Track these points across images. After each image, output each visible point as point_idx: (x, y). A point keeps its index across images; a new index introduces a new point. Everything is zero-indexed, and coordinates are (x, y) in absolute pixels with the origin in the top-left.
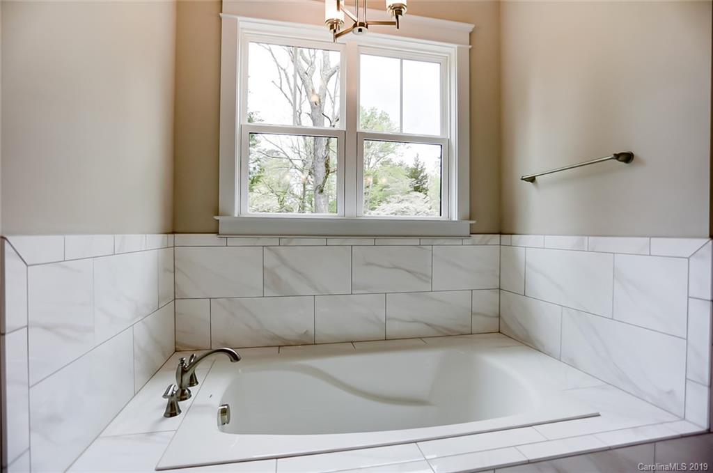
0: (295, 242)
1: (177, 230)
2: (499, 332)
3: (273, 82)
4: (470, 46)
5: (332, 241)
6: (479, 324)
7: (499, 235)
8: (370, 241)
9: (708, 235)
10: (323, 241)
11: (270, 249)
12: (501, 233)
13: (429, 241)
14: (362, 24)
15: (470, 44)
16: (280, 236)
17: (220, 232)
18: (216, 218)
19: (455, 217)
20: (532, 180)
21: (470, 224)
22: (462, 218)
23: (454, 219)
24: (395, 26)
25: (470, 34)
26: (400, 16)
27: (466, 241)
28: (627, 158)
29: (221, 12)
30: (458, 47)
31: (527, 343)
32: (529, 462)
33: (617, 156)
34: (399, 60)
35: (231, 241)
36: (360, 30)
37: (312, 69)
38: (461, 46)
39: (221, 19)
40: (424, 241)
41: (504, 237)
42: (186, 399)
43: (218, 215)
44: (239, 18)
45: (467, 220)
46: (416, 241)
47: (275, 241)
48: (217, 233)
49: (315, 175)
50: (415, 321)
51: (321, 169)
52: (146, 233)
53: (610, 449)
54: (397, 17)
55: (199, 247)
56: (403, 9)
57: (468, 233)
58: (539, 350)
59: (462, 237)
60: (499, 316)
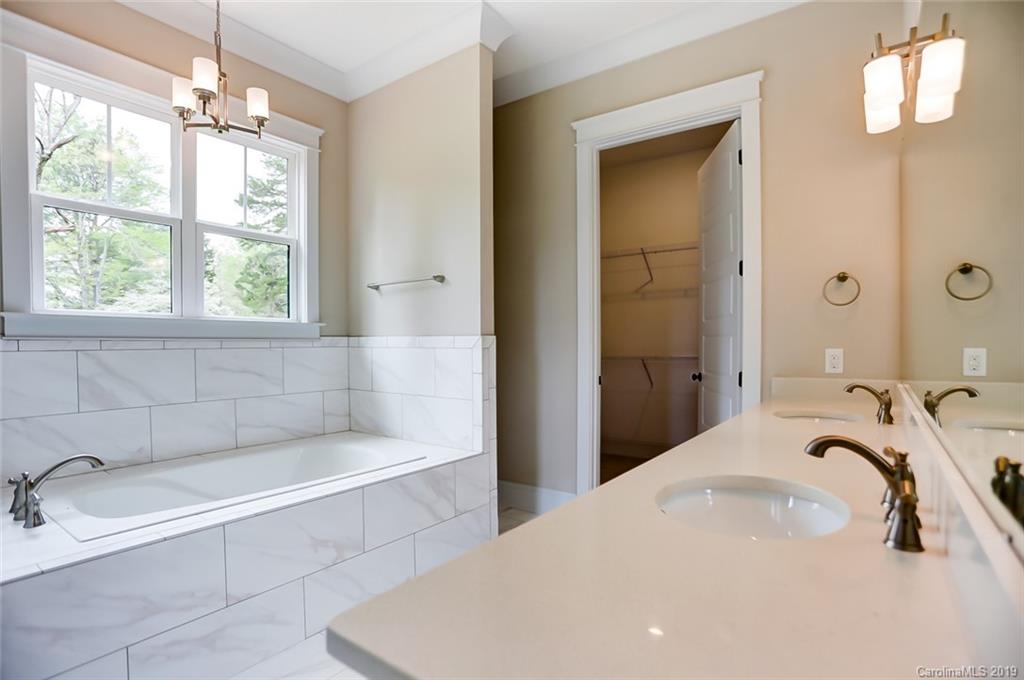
0: (122, 345)
2: (350, 430)
4: (320, 150)
5: (170, 344)
6: (331, 423)
7: (347, 338)
8: (216, 344)
9: (479, 333)
10: (160, 345)
11: (86, 354)
12: (348, 336)
13: (278, 344)
15: (319, 148)
16: (102, 338)
17: (6, 333)
18: (1, 314)
19: (304, 319)
20: (377, 288)
21: (321, 327)
22: (311, 321)
23: (303, 322)
24: (256, 136)
25: (320, 139)
27: (315, 344)
28: (441, 279)
30: (308, 149)
33: (435, 278)
34: (243, 148)
35: (26, 345)
36: (220, 132)
38: (311, 149)
40: (274, 344)
41: (351, 338)
43: (2, 310)
44: (28, 54)
45: (316, 322)
46: (266, 344)
47: (95, 345)
48: (4, 335)
54: (259, 127)
57: (318, 335)
58: (386, 436)
59: (312, 339)
60: (350, 415)
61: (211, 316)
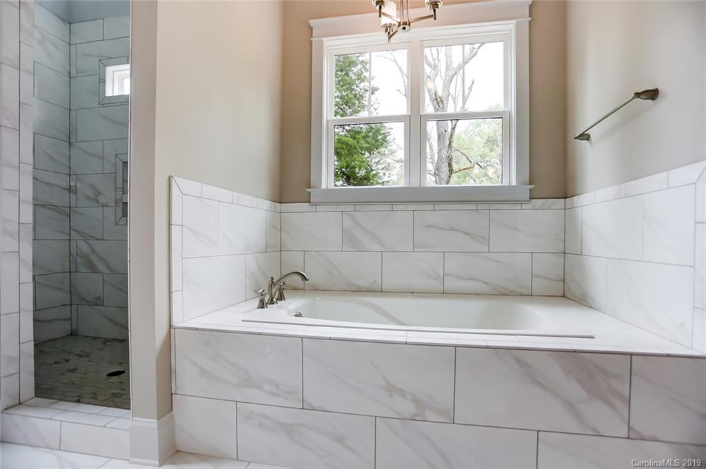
0: (367, 208)
1: (283, 201)
2: (564, 296)
3: (398, 90)
4: (530, 19)
5: (396, 207)
6: (539, 286)
7: (563, 200)
8: (430, 207)
10: (389, 207)
11: (348, 214)
13: (485, 206)
14: (405, 23)
15: (530, 16)
16: (355, 203)
17: (311, 201)
18: (308, 190)
19: (514, 183)
21: (530, 190)
22: (521, 184)
23: (512, 185)
24: (433, 19)
25: (531, 7)
26: (436, 9)
27: (524, 206)
28: (653, 94)
29: (312, 37)
30: (516, 23)
31: (582, 302)
32: (488, 347)
33: (638, 95)
35: (319, 208)
36: (404, 28)
37: (436, 72)
38: (518, 20)
39: (311, 42)
40: (480, 207)
42: (273, 304)
43: (310, 188)
44: (325, 39)
45: (526, 184)
46: (473, 207)
47: (352, 208)
48: (309, 202)
49: (439, 176)
50: (472, 279)
51: (445, 169)
52: (257, 197)
53: (575, 351)
54: (434, 11)
55: (297, 212)
56: (439, 3)
57: (528, 198)
58: (591, 307)
59: (521, 202)
60: (564, 281)
61: (428, 185)
